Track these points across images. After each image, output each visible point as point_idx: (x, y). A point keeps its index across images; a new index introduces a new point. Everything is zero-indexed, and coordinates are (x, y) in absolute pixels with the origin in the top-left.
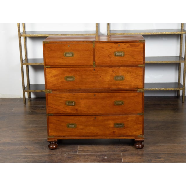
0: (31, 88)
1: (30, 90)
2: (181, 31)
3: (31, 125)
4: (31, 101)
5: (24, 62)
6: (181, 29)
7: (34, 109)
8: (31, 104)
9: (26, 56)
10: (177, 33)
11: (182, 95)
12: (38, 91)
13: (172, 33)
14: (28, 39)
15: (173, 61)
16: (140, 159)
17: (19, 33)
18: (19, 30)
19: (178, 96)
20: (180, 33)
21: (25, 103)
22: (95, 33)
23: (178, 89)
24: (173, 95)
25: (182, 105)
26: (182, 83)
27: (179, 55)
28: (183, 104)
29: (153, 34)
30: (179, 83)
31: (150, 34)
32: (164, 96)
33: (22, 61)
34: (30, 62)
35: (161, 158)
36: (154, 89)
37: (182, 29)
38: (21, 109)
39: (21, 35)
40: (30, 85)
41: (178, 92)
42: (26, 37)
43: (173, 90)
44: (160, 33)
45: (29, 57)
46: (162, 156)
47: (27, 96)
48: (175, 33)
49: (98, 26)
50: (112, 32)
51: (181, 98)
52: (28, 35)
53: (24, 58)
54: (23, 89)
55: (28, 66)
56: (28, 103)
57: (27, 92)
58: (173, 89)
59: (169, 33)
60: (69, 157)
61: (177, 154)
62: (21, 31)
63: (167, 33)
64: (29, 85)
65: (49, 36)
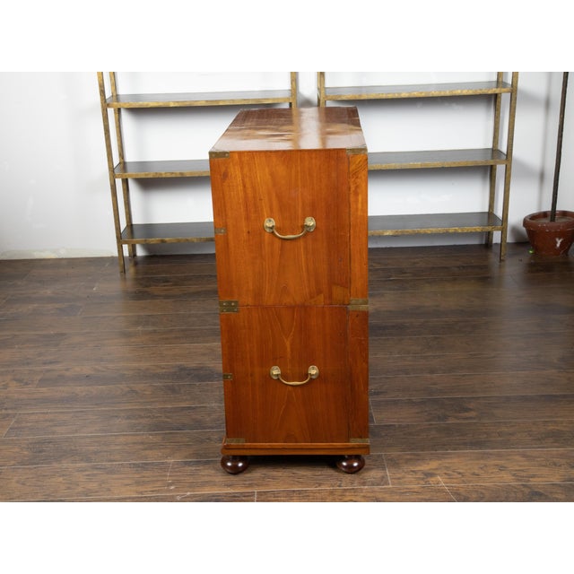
0: (136, 233)
1: (133, 238)
2: (497, 87)
3: (140, 328)
4: (136, 264)
5: (117, 172)
6: (498, 81)
7: (146, 286)
8: (137, 273)
9: (122, 155)
10: (490, 92)
11: (499, 242)
12: (153, 240)
13: (479, 92)
14: (124, 115)
15: (480, 160)
17: (102, 100)
18: (102, 92)
19: (488, 245)
20: (494, 90)
21: (124, 271)
22: (287, 95)
23: (489, 228)
24: (475, 242)
25: (500, 267)
26: (499, 213)
27: (490, 146)
28: (502, 263)
30: (490, 215)
31: (423, 95)
33: (112, 169)
34: (131, 173)
35: (471, 410)
36: (434, 230)
37: (500, 80)
38: (114, 286)
39: (108, 105)
40: (134, 227)
41: (489, 235)
42: (119, 110)
43: (479, 230)
44: (448, 93)
45: (129, 158)
46: (471, 406)
47: (126, 253)
48: (485, 91)
49: (294, 77)
50: (330, 93)
51: (496, 250)
52: (124, 103)
53: (116, 161)
54: (117, 237)
55: (127, 179)
56: (131, 271)
57: (126, 243)
58: (478, 229)
59: (471, 93)
61: (508, 399)
62: (108, 94)
63: (465, 92)
64: (132, 225)
65: (176, 105)
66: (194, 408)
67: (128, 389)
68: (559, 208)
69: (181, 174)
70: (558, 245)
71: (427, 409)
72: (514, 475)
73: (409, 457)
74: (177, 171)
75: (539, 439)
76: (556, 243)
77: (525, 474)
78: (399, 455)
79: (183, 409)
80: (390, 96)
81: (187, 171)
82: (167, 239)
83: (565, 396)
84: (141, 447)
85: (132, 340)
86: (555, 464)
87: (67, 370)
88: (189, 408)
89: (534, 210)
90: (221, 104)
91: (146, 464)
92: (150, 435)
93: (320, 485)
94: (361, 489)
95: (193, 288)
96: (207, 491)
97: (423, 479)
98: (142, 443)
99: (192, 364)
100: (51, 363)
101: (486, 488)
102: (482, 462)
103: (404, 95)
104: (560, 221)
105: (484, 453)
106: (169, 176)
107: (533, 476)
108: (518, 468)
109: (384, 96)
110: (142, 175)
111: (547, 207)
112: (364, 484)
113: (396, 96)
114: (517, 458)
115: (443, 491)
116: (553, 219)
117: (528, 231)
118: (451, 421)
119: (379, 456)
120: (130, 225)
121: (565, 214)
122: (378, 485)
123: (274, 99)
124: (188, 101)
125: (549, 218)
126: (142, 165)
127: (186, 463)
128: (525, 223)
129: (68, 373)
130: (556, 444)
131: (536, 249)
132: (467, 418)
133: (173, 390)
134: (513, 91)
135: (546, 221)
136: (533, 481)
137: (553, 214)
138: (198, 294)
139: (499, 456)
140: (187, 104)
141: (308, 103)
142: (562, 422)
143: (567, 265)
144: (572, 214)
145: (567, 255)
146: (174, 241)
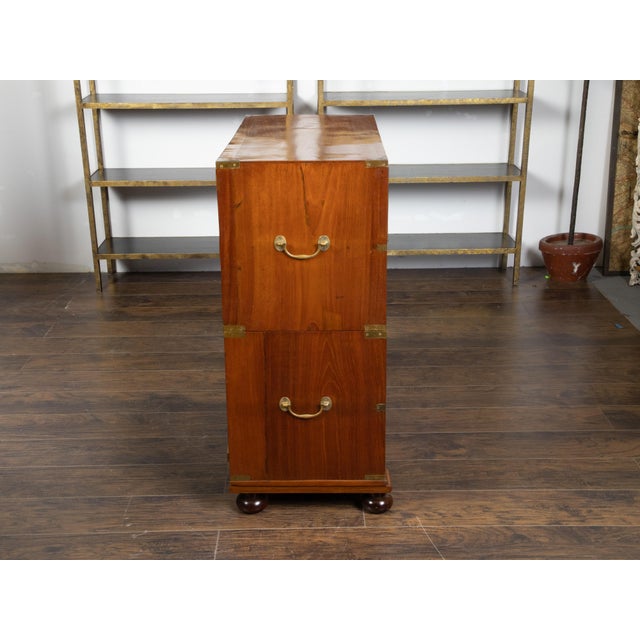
0: (116, 247)
1: (112, 252)
2: (514, 96)
3: (112, 352)
4: (115, 281)
5: (94, 179)
6: (514, 90)
7: (125, 306)
8: (116, 290)
9: (101, 160)
10: (503, 102)
11: (513, 266)
12: (134, 256)
13: (491, 101)
14: (104, 118)
15: (493, 176)
16: (403, 449)
17: (77, 99)
18: (78, 91)
19: (501, 269)
20: (511, 101)
21: (101, 289)
22: (284, 99)
23: (502, 251)
24: (488, 265)
25: (513, 293)
26: (513, 234)
27: (506, 161)
28: (515, 289)
29: (439, 103)
30: (505, 235)
31: (431, 103)
32: (466, 269)
33: (88, 176)
34: (111, 181)
35: (461, 446)
36: (441, 251)
37: (517, 89)
39: (84, 105)
40: (114, 241)
41: (503, 257)
42: (98, 111)
43: (490, 253)
44: (458, 102)
45: (109, 164)
46: (462, 442)
47: (104, 266)
48: (498, 100)
50: (330, 99)
51: (509, 274)
52: (102, 105)
53: (94, 167)
54: (93, 251)
55: (106, 188)
56: (111, 288)
57: (104, 258)
58: (490, 251)
59: (482, 102)
60: (210, 446)
61: (502, 435)
62: (85, 93)
63: (477, 101)
64: (111, 238)
65: (160, 107)
66: (162, 440)
67: (92, 418)
68: (578, 230)
69: (165, 183)
70: (575, 270)
71: (414, 445)
72: (498, 517)
74: (160, 180)
75: (529, 479)
76: (574, 268)
77: (507, 516)
79: (150, 440)
80: (395, 103)
81: (172, 181)
82: (148, 255)
83: (561, 434)
84: (99, 480)
85: (104, 364)
86: (543, 506)
87: (27, 396)
88: (156, 440)
89: (552, 232)
90: (210, 107)
91: (103, 499)
92: (111, 468)
93: (289, 524)
94: (333, 530)
95: (176, 309)
97: (400, 520)
98: (101, 477)
99: (164, 392)
100: (10, 388)
101: (466, 531)
102: (466, 502)
103: (411, 102)
104: (578, 244)
105: (469, 493)
106: (151, 185)
107: (518, 518)
108: (503, 510)
109: (388, 104)
110: (121, 183)
111: (566, 230)
112: (337, 524)
113: (402, 103)
114: (504, 499)
115: (421, 533)
116: (571, 242)
117: (544, 254)
118: (438, 459)
120: (109, 238)
121: (584, 236)
122: (352, 525)
123: (267, 103)
124: (172, 103)
125: (567, 241)
126: (123, 172)
127: (147, 499)
128: (541, 246)
129: (26, 400)
130: (547, 485)
131: (551, 273)
132: (456, 456)
133: (141, 420)
134: (529, 101)
135: (564, 244)
136: (518, 524)
137: (570, 237)
138: (180, 316)
139: (485, 496)
140: (172, 106)
141: (306, 109)
142: (556, 461)
143: (584, 292)
144: (592, 237)
145: (586, 281)
146: (157, 257)
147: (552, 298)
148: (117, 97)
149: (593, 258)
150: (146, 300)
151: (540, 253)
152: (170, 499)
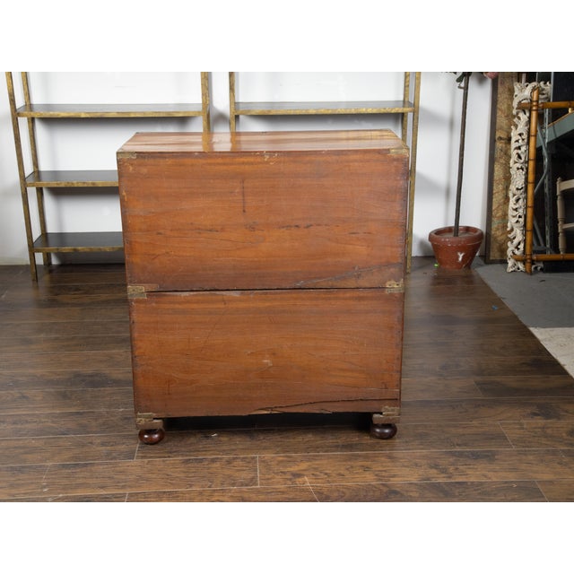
0: (51, 241)
1: (48, 246)
2: (404, 107)
3: (42, 336)
4: (51, 272)
5: (28, 181)
6: (404, 101)
7: (57, 295)
8: (51, 281)
9: (36, 163)
10: (393, 112)
12: (66, 249)
13: (382, 111)
14: (38, 125)
17: (12, 108)
18: (12, 101)
20: (400, 110)
21: (36, 279)
22: (200, 108)
28: (407, 276)
29: (337, 112)
31: (330, 112)
33: (23, 178)
34: (45, 182)
37: (406, 100)
39: (19, 115)
40: (49, 236)
42: (33, 119)
44: (353, 111)
45: (43, 167)
47: (39, 259)
48: (388, 110)
50: (242, 108)
52: (38, 113)
53: (29, 169)
54: (29, 245)
55: (41, 189)
56: (45, 279)
57: (39, 251)
59: (375, 111)
60: (126, 418)
62: (20, 102)
63: (370, 111)
64: (47, 234)
65: (88, 116)
66: (82, 413)
67: (18, 395)
68: (463, 223)
69: (94, 184)
70: (460, 259)
72: (376, 475)
73: (281, 459)
74: (89, 182)
76: (458, 257)
77: (386, 474)
78: (273, 458)
79: (72, 414)
80: (298, 112)
81: (100, 183)
82: (80, 248)
83: (438, 402)
84: (22, 451)
85: (33, 347)
86: (416, 465)
88: (78, 413)
89: (441, 225)
90: (132, 116)
91: (23, 467)
92: (33, 439)
93: (191, 486)
94: (230, 490)
95: (104, 297)
96: (80, 493)
97: (290, 479)
98: (24, 448)
99: (89, 370)
101: (348, 488)
102: (349, 463)
103: (312, 112)
104: (463, 236)
105: (353, 455)
106: (80, 185)
107: (394, 476)
108: (381, 469)
109: (292, 113)
110: (54, 184)
111: (452, 224)
112: (233, 485)
113: (304, 112)
114: (383, 459)
115: (308, 490)
116: (456, 234)
117: (433, 244)
119: (254, 458)
120: (45, 234)
121: (468, 229)
122: (247, 485)
123: (185, 112)
124: (99, 113)
125: (453, 233)
126: (55, 174)
127: (64, 466)
128: (431, 238)
130: (422, 447)
131: (440, 262)
133: (64, 396)
134: (416, 111)
135: (451, 235)
136: (394, 481)
137: (455, 230)
138: (107, 302)
139: (366, 457)
140: (98, 115)
141: (221, 118)
142: (431, 426)
143: (469, 279)
144: (475, 230)
145: (469, 268)
146: (88, 250)
147: (439, 284)
148: (48, 107)
149: (475, 248)
150: (77, 289)
151: (430, 243)
152: (86, 465)
